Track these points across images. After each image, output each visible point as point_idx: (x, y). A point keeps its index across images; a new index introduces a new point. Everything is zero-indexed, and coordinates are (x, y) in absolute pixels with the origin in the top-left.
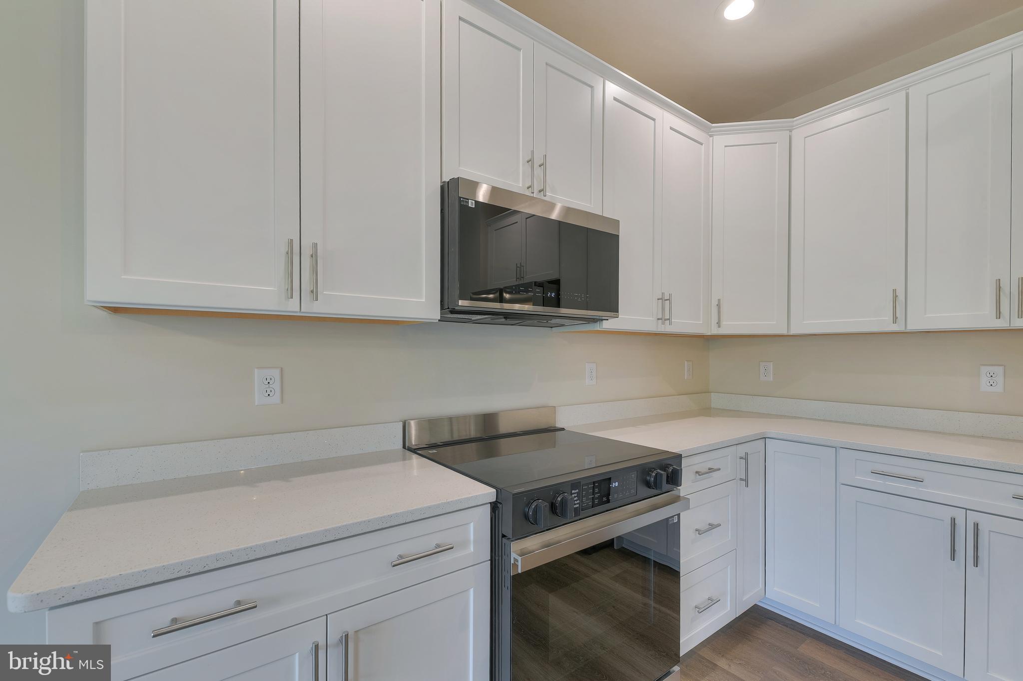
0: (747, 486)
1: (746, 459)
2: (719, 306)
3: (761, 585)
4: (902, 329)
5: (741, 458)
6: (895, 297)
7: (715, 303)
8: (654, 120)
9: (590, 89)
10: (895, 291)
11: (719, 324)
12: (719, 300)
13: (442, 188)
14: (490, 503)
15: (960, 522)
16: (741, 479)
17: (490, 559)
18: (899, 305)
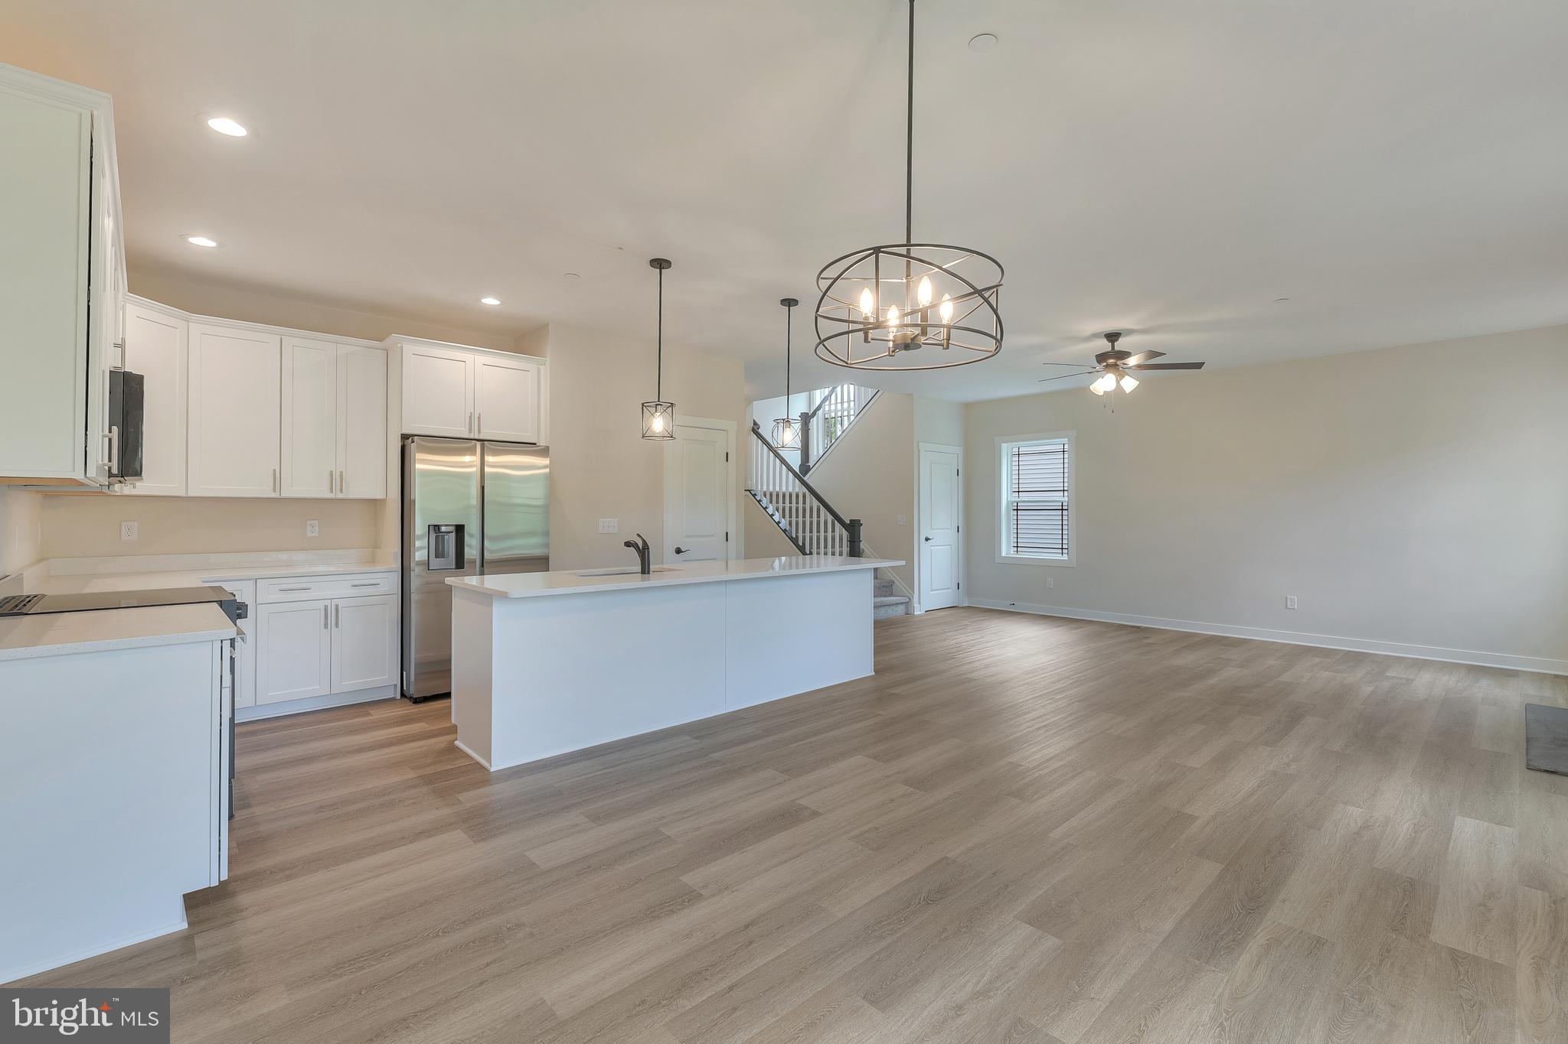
4: (278, 496)
6: (274, 474)
10: (274, 470)
18: (277, 480)
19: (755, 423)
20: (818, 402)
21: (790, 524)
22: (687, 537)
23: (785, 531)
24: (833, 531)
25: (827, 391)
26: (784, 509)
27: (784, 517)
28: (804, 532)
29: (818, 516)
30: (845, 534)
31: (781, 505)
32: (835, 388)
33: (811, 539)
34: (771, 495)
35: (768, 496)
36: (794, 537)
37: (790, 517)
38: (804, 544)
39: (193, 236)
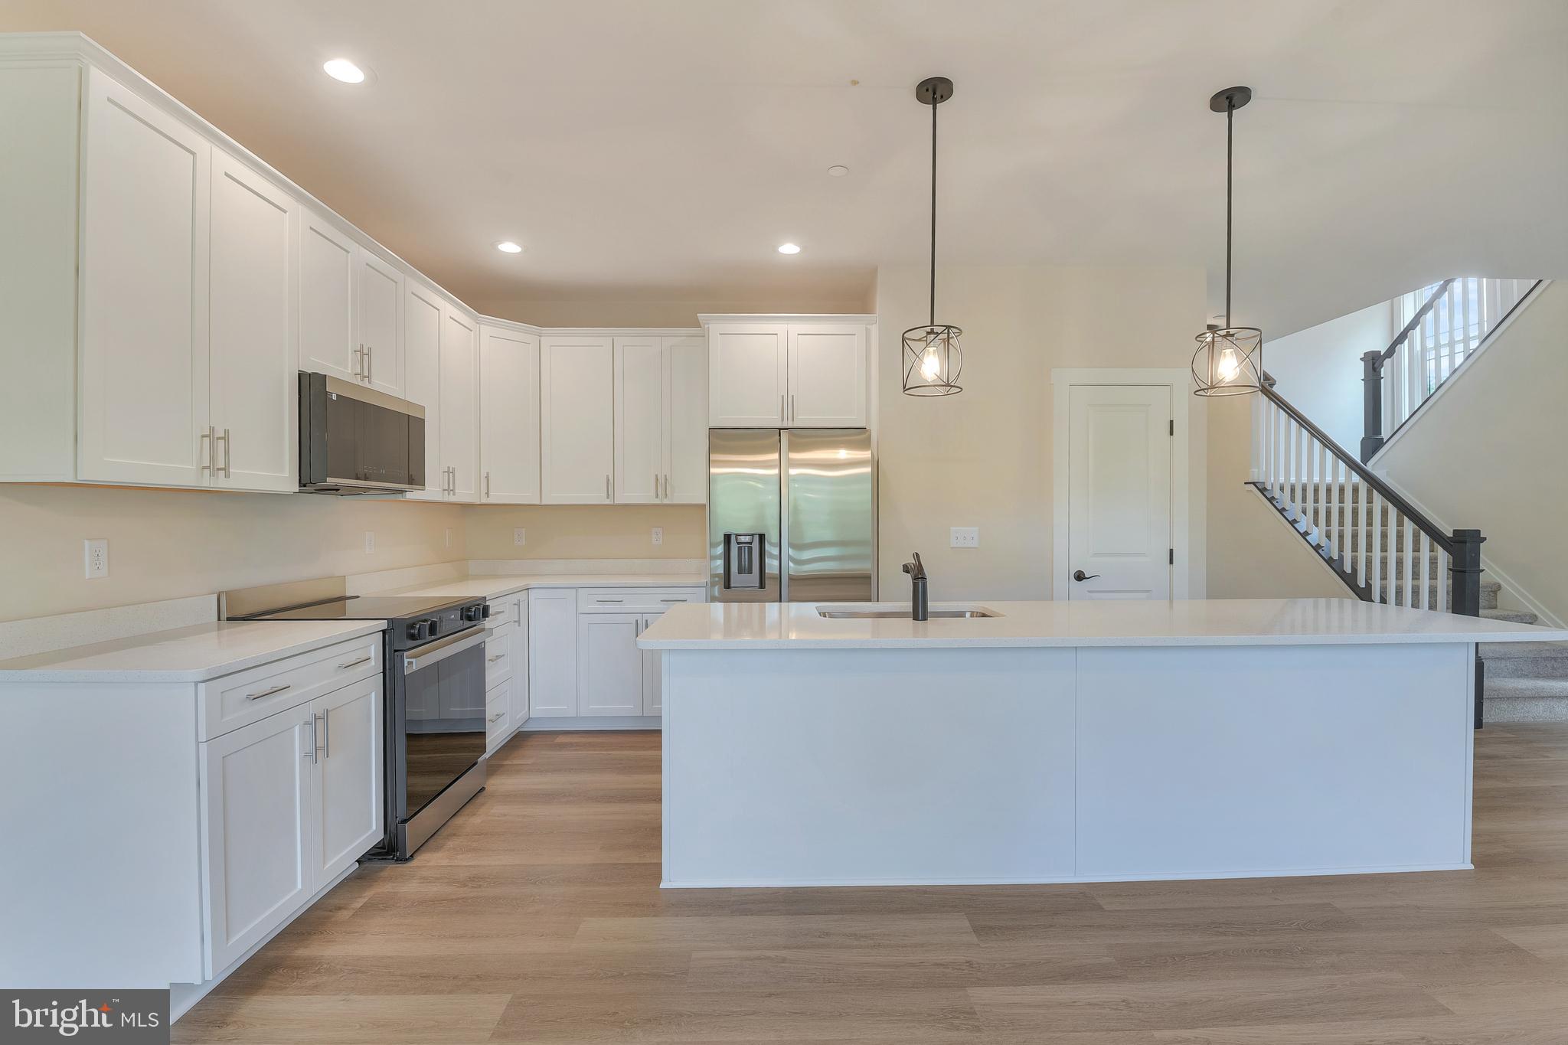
0: (519, 626)
1: (519, 605)
2: (487, 477)
3: (527, 709)
4: (612, 503)
5: (515, 604)
6: (608, 480)
7: (484, 475)
8: (438, 310)
9: (394, 284)
10: (607, 476)
11: (487, 493)
12: (488, 474)
13: (299, 376)
14: (382, 631)
15: (640, 622)
16: (515, 622)
17: (382, 671)
18: (610, 484)
19: (1267, 377)
20: (1408, 317)
21: (1328, 536)
22: (1096, 555)
23: (1317, 548)
24: (1416, 549)
25: (1427, 292)
26: (1316, 512)
27: (1316, 523)
28: (1355, 548)
29: (1384, 523)
30: (1443, 557)
31: (1310, 505)
32: (1448, 282)
33: (1369, 562)
34: (1293, 490)
35: (1287, 490)
36: (1336, 557)
37: (1328, 523)
38: (1355, 570)
39: (501, 242)
